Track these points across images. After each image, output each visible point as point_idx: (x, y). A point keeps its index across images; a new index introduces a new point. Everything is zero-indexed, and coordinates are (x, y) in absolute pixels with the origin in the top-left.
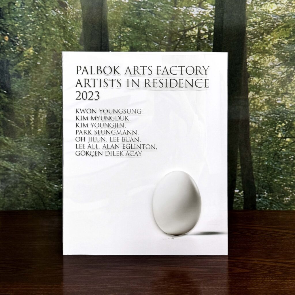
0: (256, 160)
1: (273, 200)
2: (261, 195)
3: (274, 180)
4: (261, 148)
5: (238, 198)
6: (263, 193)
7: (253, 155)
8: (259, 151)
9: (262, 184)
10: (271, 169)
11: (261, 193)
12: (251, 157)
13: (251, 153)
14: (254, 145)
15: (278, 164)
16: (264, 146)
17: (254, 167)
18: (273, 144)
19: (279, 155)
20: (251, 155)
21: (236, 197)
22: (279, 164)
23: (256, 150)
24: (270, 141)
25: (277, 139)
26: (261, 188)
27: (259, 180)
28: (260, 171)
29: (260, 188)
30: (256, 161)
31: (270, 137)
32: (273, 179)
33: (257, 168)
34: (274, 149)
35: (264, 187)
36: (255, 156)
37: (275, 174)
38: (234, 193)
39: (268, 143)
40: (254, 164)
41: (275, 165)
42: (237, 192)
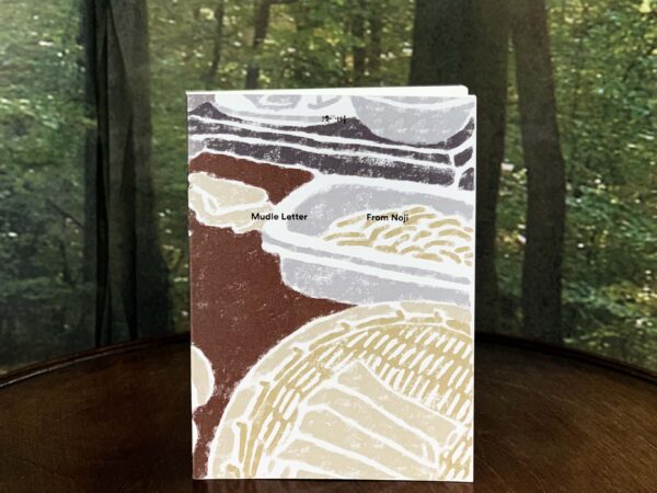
0: (565, 78)
1: (622, 208)
2: (582, 188)
3: (625, 145)
4: (581, 42)
5: (510, 188)
6: (589, 182)
7: (558, 63)
8: (577, 53)
9: (585, 155)
10: (618, 111)
11: (583, 180)
12: (551, 68)
13: (550, 57)
14: (560, 33)
15: (639, 96)
16: (592, 36)
17: (558, 98)
18: (623, 34)
19: (643, 70)
20: (549, 61)
21: (505, 185)
22: (642, 97)
23: (565, 48)
24: (613, 22)
25: (637, 18)
26: (583, 166)
27: (575, 139)
28: (577, 113)
29: (579, 166)
30: (566, 81)
31: (613, 10)
32: (623, 142)
33: (570, 105)
34: (628, 50)
35: (592, 164)
36: (564, 67)
37: (628, 128)
38: (498, 171)
39: (604, 27)
40: (560, 91)
41: (632, 99)
42: (507, 171)
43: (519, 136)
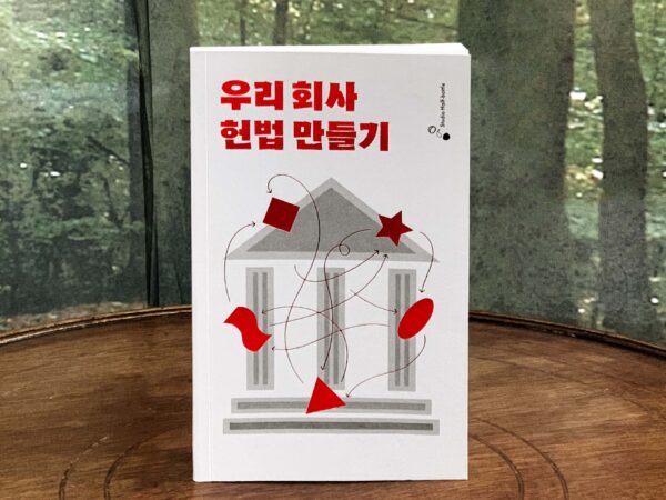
43: (592, 60)
